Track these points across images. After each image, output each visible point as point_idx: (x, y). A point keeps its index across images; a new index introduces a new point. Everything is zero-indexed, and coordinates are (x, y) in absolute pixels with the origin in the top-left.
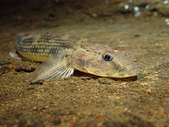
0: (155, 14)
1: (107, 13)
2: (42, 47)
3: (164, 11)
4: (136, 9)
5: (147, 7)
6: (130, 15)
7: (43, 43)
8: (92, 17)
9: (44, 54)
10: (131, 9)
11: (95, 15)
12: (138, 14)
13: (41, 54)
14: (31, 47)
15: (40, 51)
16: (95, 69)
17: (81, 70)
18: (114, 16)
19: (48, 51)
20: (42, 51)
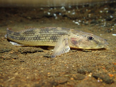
0: (66, 18)
1: (38, 17)
2: (44, 36)
3: (70, 17)
4: (55, 15)
5: (60, 14)
6: (52, 18)
7: (44, 33)
8: (28, 19)
9: (46, 40)
10: (52, 15)
11: (30, 18)
12: (56, 18)
13: (43, 41)
14: (34, 36)
15: (42, 38)
16: (84, 45)
17: (74, 47)
18: (43, 19)
19: (49, 38)
20: (44, 38)
